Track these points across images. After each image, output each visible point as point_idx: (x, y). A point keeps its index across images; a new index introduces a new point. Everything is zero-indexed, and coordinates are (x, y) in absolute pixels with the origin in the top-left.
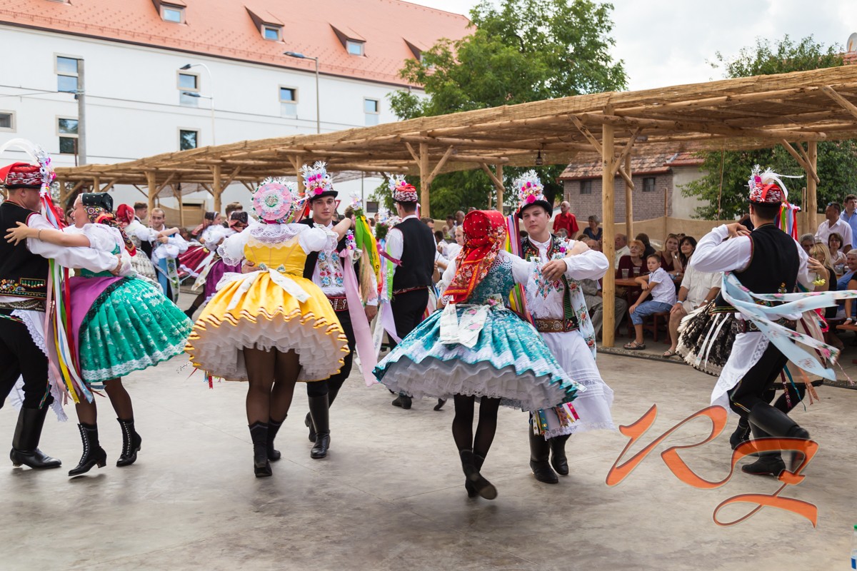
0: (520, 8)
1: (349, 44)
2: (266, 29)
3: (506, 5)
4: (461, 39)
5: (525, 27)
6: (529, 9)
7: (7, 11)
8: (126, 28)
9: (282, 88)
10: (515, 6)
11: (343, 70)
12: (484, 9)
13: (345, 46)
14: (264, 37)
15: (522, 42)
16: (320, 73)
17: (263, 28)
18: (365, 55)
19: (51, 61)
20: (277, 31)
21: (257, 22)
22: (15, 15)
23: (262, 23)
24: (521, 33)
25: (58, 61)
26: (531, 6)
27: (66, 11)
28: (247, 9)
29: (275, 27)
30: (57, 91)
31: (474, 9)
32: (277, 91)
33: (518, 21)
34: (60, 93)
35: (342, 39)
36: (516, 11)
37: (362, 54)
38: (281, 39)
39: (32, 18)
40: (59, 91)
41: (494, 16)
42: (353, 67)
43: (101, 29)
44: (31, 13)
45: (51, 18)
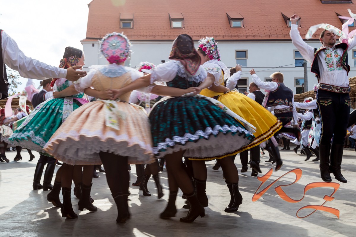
7: (274, 35)
19: (293, 54)
22: (277, 36)
25: (295, 53)
40: (296, 67)
44: (284, 34)
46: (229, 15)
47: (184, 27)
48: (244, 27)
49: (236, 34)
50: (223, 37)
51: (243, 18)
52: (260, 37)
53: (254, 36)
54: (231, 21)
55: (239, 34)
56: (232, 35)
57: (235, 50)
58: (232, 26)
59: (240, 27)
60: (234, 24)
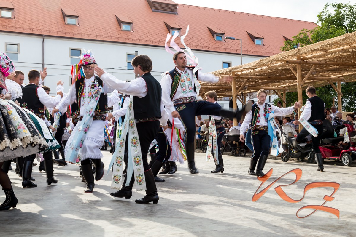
0: (345, 11)
1: (256, 41)
2: (217, 36)
3: (337, 10)
4: (313, 29)
5: (348, 20)
6: (350, 11)
7: (108, 36)
8: (156, 40)
9: (224, 63)
10: (342, 11)
11: (253, 52)
12: (325, 14)
13: (254, 41)
14: (216, 40)
15: (346, 28)
16: (243, 54)
17: (215, 35)
18: (263, 45)
19: (125, 56)
20: (221, 36)
21: (213, 33)
22: (111, 38)
23: (215, 34)
24: (345, 24)
25: (128, 56)
26: (351, 9)
27: (132, 35)
28: (208, 27)
29: (221, 35)
30: (127, 69)
31: (320, 14)
32: (222, 64)
33: (343, 18)
34: (128, 70)
35: (253, 38)
36: (343, 12)
37: (262, 44)
38: (223, 40)
39: (118, 38)
40: (128, 69)
41: (331, 17)
42: (258, 50)
43: (146, 41)
44: (118, 36)
45: (125, 38)
46: (64, 11)
47: (14, 18)
48: (79, 25)
49: (71, 31)
50: (57, 33)
51: (78, 16)
52: (95, 37)
53: (89, 36)
54: (66, 17)
55: (73, 32)
56: (66, 32)
57: (70, 48)
58: (67, 23)
59: (75, 25)
60: (69, 21)
